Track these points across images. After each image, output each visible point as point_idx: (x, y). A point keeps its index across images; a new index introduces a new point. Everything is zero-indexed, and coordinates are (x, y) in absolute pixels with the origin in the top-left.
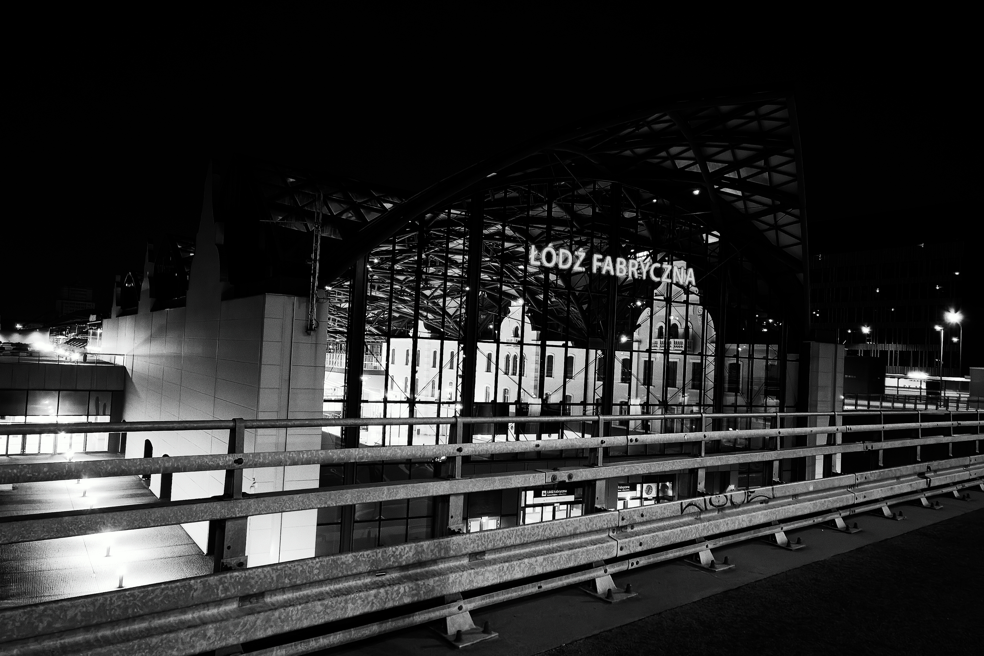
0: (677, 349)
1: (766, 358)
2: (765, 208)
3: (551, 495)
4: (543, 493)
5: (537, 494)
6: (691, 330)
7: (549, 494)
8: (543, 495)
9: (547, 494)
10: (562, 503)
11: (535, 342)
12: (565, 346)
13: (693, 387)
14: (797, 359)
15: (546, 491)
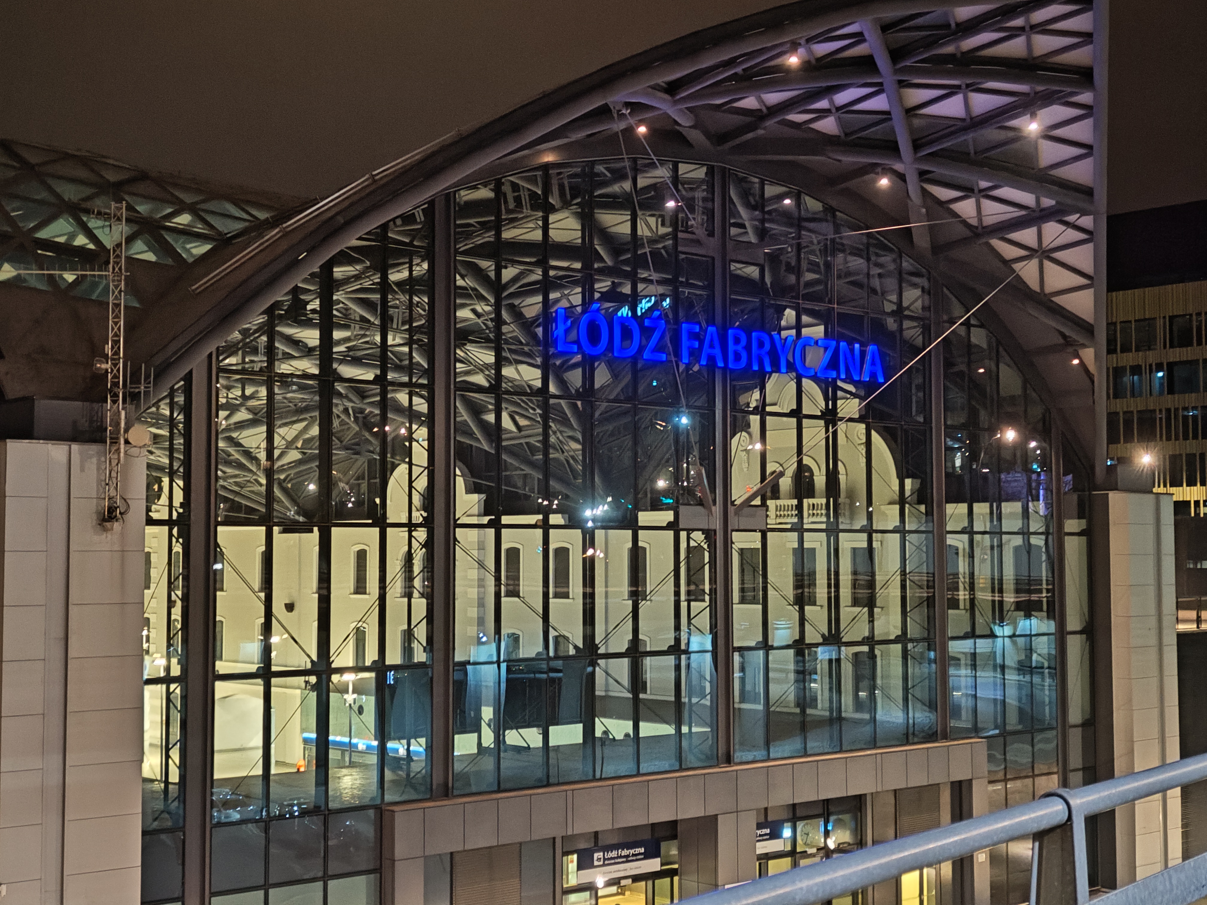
0: (814, 519)
1: (1025, 533)
2: (1023, 213)
3: (614, 861)
4: (595, 858)
5: (585, 861)
6: (842, 478)
7: (609, 859)
9: (605, 859)
10: (636, 878)
11: (474, 520)
12: (546, 526)
13: (856, 602)
14: (1083, 531)
15: (602, 854)
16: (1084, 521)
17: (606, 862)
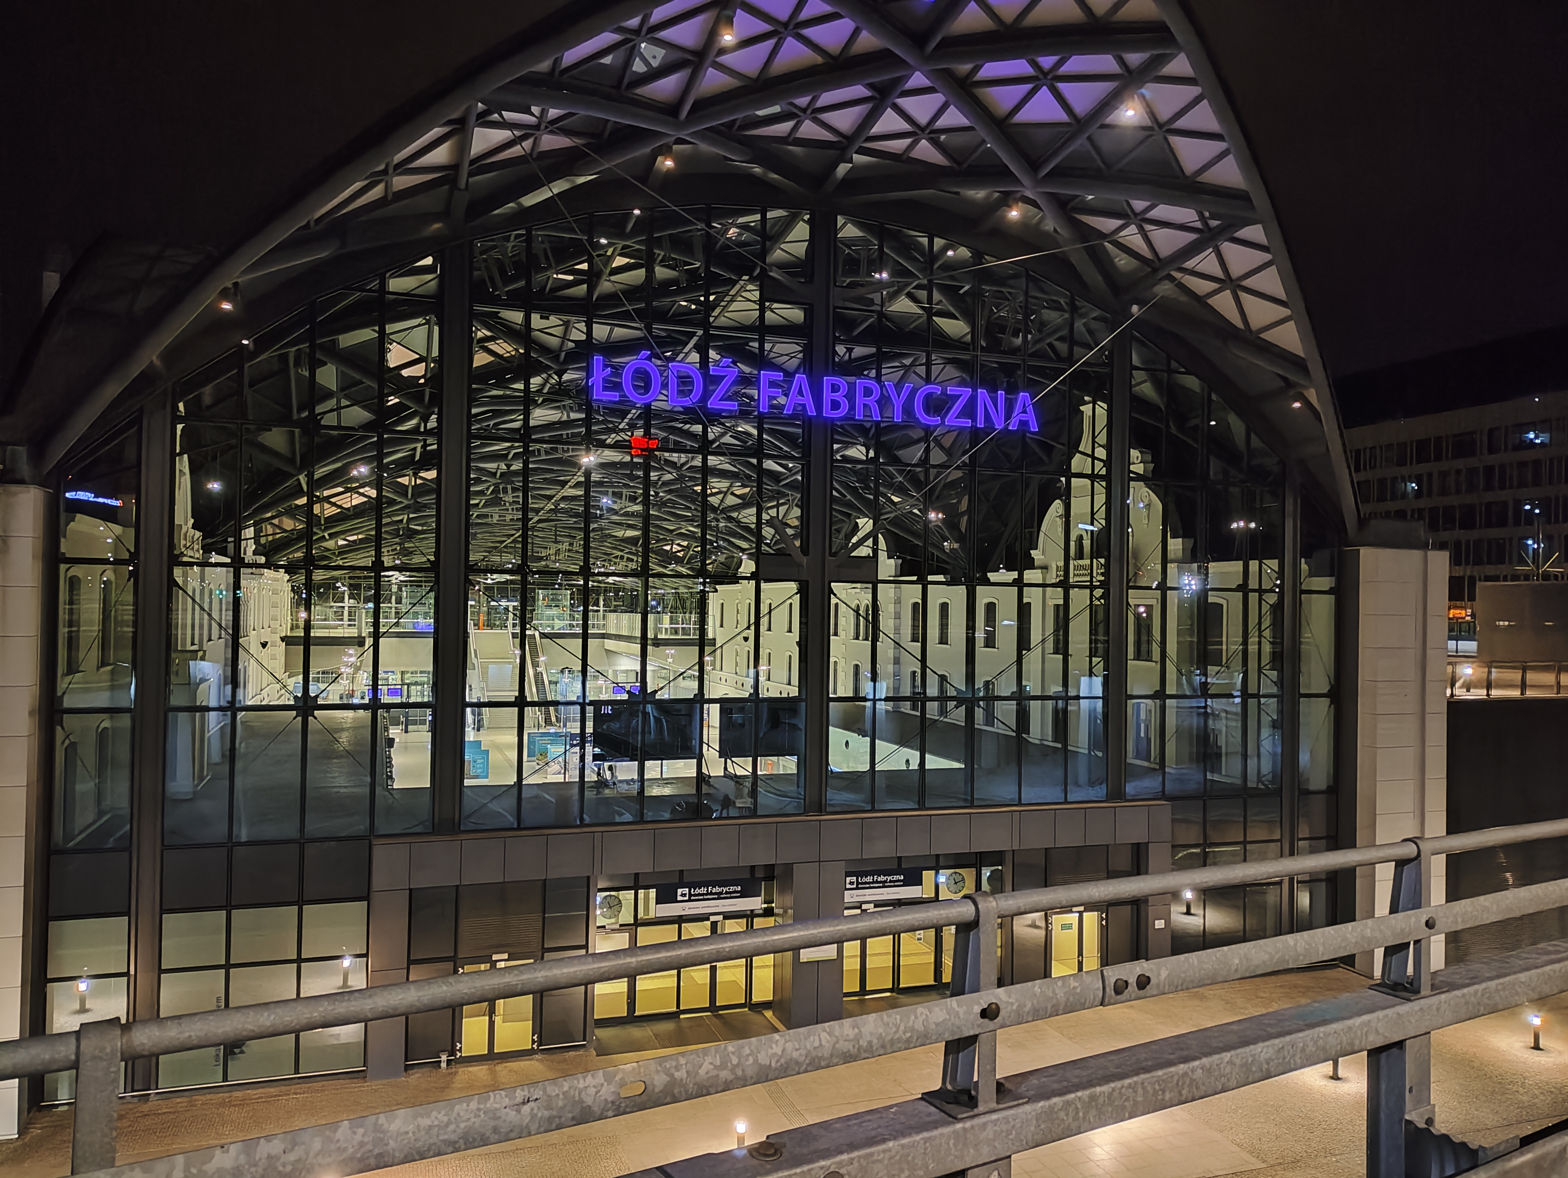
1: (1245, 590)
2: (1190, 235)
3: (703, 898)
4: (679, 894)
5: (666, 896)
7: (695, 895)
8: (679, 898)
9: (690, 895)
10: (728, 916)
14: (1331, 588)
15: (687, 890)
16: (1334, 578)
17: (692, 898)
